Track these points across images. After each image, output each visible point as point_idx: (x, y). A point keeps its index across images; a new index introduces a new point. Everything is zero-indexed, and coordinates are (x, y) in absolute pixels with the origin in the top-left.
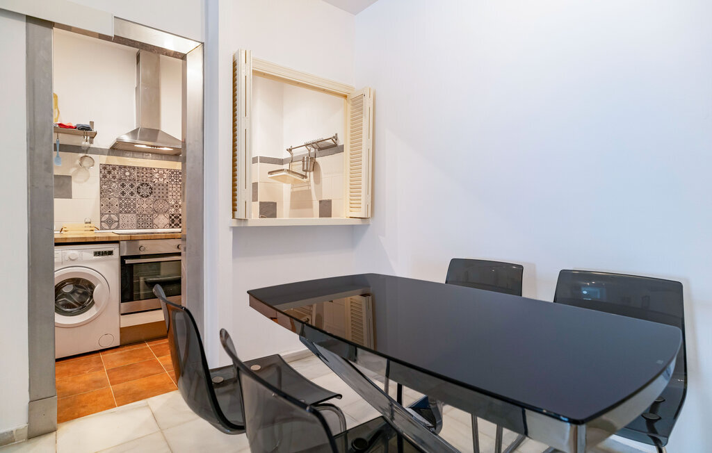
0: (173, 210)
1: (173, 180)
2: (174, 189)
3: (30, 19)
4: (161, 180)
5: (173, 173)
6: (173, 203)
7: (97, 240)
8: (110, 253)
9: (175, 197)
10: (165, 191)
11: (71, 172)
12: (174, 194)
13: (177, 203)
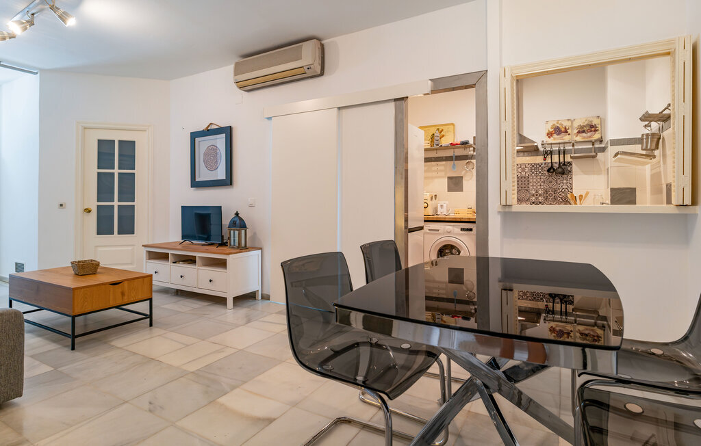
0: (534, 198)
1: (533, 173)
2: (535, 180)
3: (396, 100)
4: (523, 173)
5: (533, 166)
6: (534, 192)
7: (462, 220)
8: (471, 230)
9: (535, 187)
10: (526, 182)
11: (462, 174)
12: (535, 184)
13: (537, 192)
